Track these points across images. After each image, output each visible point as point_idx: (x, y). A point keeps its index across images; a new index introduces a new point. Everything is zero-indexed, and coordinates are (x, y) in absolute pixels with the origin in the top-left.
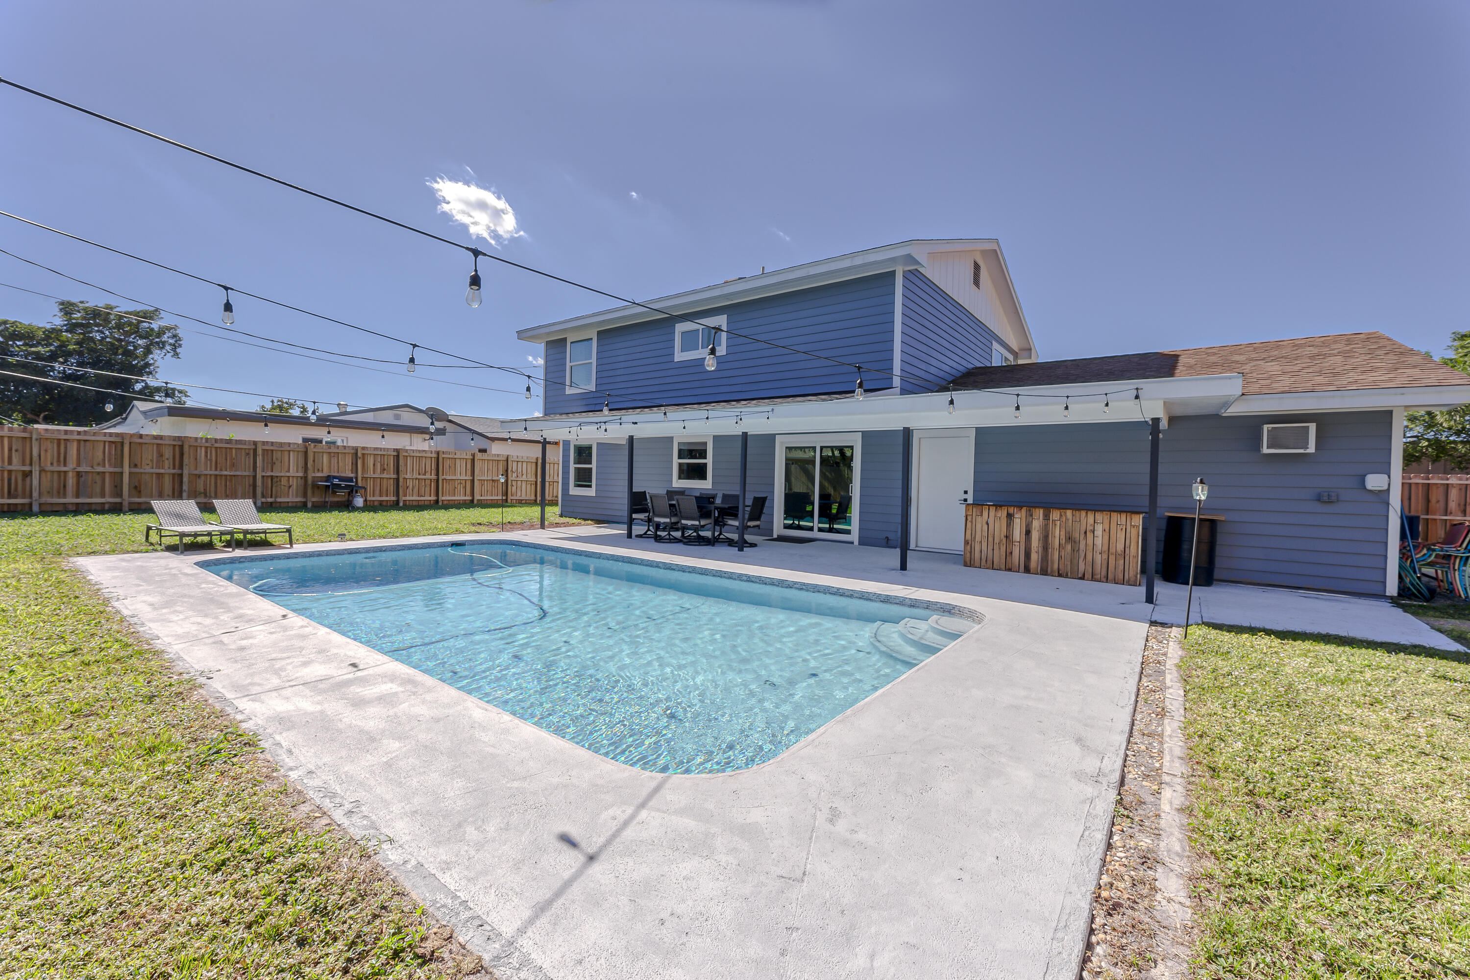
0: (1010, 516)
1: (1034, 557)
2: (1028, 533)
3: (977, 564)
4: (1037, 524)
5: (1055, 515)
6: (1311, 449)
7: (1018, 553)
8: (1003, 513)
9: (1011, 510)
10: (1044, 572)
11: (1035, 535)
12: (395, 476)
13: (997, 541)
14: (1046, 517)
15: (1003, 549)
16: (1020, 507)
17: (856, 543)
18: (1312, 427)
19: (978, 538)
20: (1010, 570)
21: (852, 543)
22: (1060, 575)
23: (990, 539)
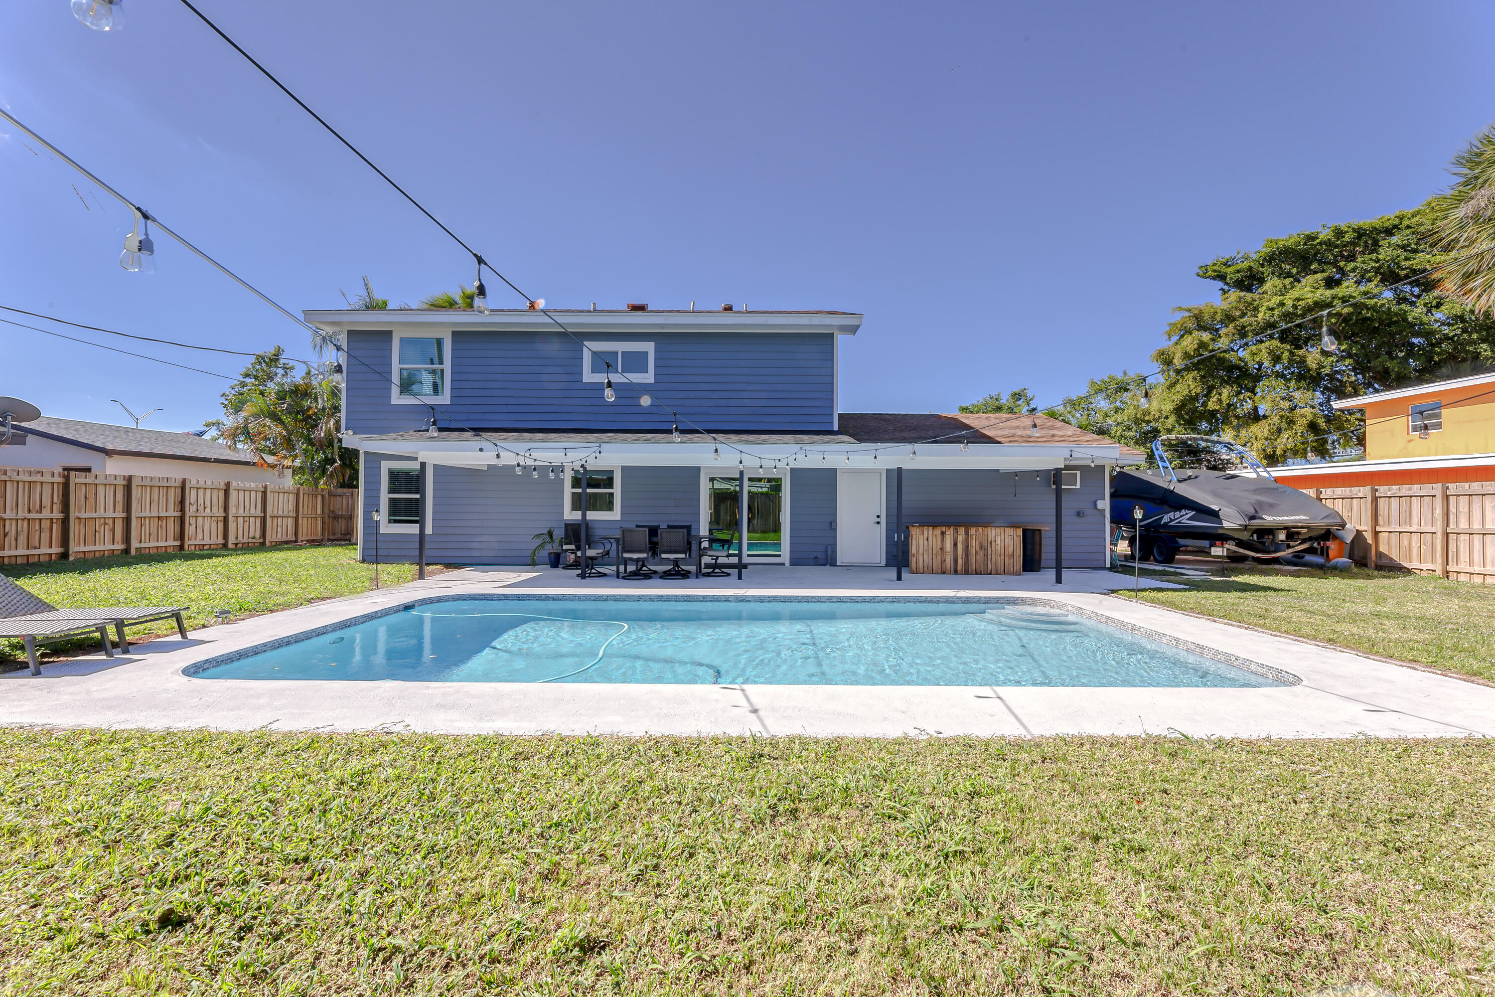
0: (943, 533)
1: (960, 562)
2: (955, 545)
3: (921, 571)
4: (960, 539)
5: (972, 531)
6: (1078, 487)
7: (949, 560)
8: (938, 531)
9: (944, 529)
10: (967, 572)
11: (960, 547)
12: (262, 515)
13: (934, 552)
14: (967, 533)
15: (939, 558)
16: (949, 527)
17: (788, 563)
18: (1078, 473)
19: (921, 552)
20: (944, 573)
21: (784, 564)
22: (977, 573)
23: (930, 552)
